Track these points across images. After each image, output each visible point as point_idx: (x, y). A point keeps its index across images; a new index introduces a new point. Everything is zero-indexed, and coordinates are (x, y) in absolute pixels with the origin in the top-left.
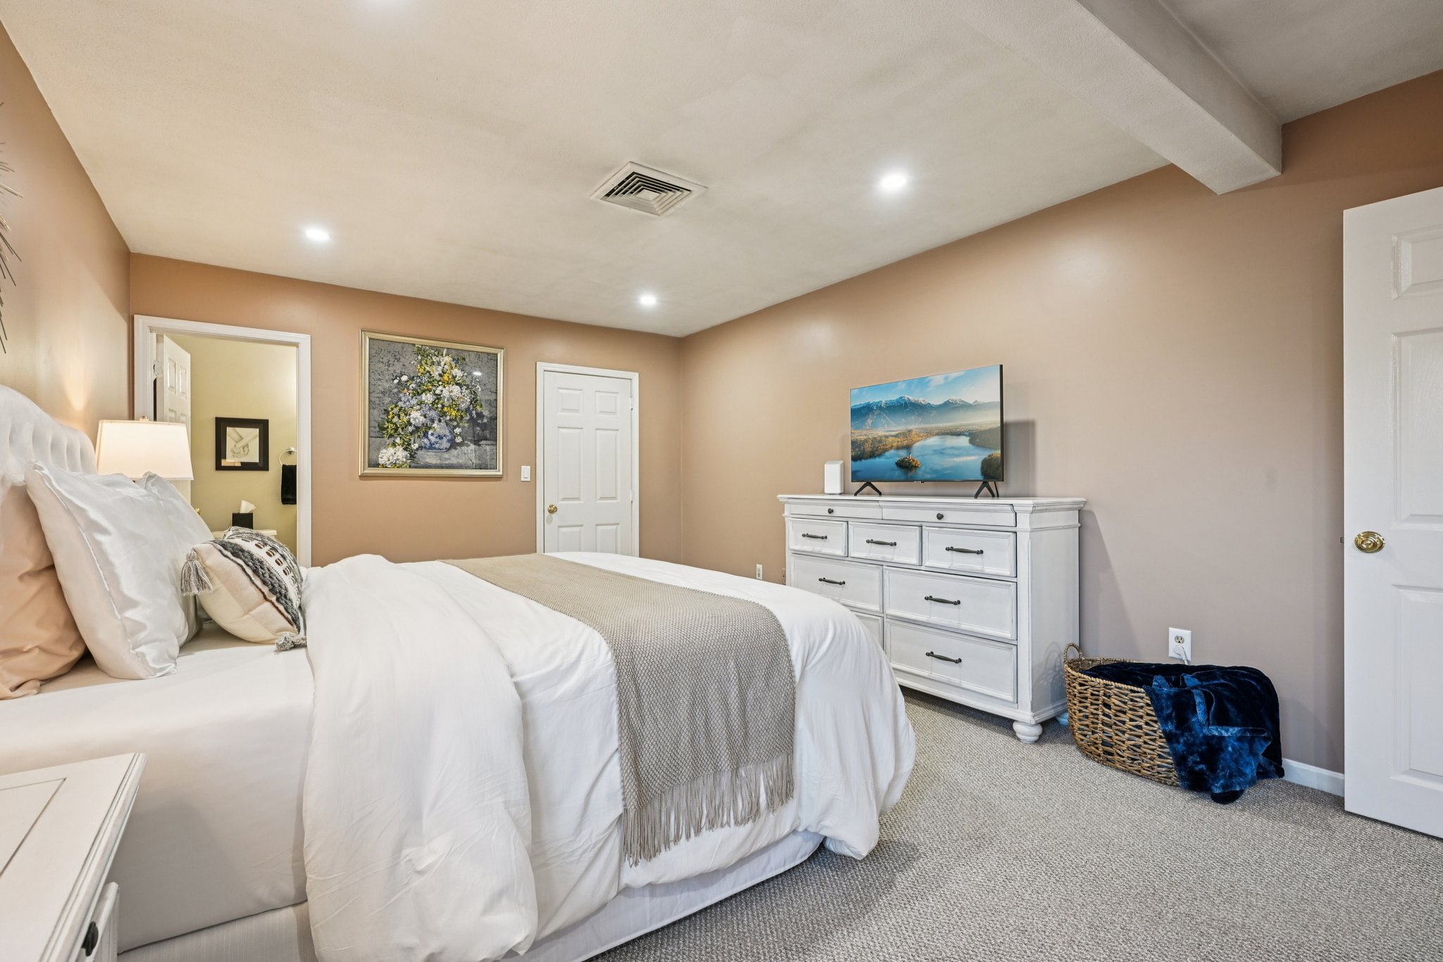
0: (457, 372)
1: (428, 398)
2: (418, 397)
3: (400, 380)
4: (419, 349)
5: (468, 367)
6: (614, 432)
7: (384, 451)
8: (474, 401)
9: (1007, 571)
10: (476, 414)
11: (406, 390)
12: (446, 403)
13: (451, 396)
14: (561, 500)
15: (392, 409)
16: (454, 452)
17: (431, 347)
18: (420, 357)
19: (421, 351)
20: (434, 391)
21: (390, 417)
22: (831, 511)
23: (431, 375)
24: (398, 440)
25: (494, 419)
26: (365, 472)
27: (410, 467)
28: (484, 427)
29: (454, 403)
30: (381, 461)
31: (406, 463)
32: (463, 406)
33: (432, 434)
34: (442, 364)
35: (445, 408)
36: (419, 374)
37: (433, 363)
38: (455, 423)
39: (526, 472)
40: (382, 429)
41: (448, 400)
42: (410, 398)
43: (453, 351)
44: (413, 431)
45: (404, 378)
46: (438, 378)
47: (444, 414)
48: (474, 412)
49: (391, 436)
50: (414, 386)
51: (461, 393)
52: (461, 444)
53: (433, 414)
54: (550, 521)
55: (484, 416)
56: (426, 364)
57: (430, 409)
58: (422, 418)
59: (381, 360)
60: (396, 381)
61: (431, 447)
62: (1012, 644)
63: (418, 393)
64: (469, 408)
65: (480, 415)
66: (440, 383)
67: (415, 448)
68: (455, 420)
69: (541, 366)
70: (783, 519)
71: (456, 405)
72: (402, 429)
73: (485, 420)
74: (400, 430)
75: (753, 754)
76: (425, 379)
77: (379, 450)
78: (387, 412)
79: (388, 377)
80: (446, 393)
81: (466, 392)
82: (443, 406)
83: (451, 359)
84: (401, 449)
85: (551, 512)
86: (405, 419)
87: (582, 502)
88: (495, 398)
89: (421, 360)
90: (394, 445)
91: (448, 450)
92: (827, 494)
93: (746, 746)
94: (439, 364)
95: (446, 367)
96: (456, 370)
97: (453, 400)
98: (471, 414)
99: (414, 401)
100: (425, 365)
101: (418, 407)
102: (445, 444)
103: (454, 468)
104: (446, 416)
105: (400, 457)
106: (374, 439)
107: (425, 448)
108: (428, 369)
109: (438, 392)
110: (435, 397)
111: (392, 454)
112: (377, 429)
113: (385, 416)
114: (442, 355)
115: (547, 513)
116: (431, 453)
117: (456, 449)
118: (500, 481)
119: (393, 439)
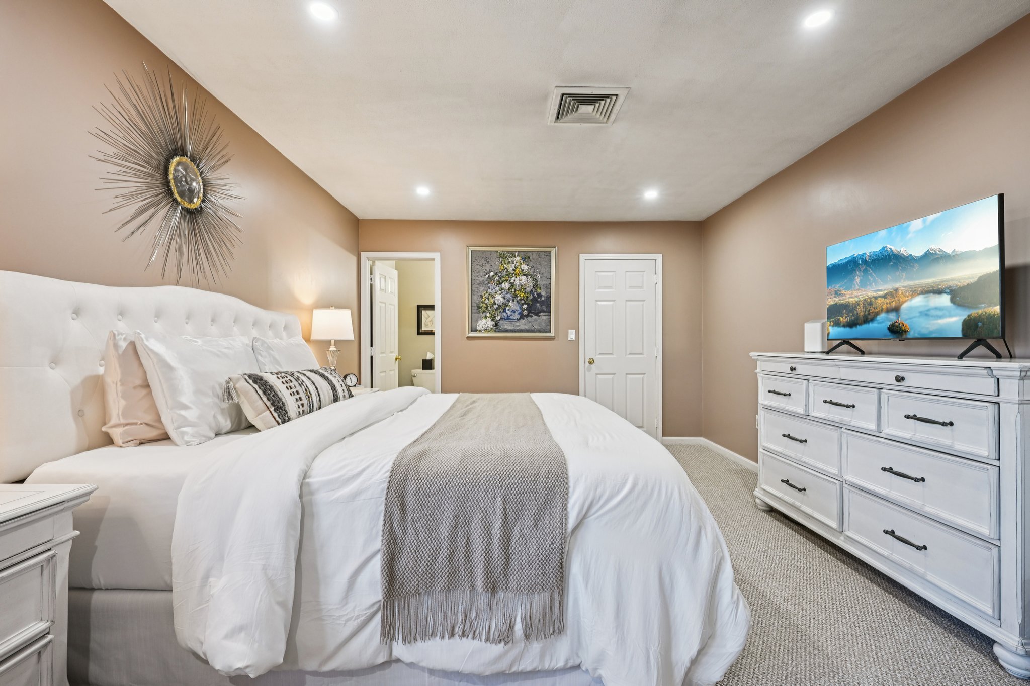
0: (525, 267)
1: (506, 286)
2: (500, 286)
3: (489, 276)
4: (501, 254)
5: (531, 263)
6: (641, 303)
7: (480, 321)
8: (536, 286)
9: (984, 450)
10: (537, 294)
11: (493, 282)
12: (518, 289)
13: (520, 283)
14: (598, 355)
15: (485, 294)
16: (523, 321)
17: (508, 252)
18: (501, 260)
19: (502, 256)
20: (510, 281)
21: (483, 300)
22: (793, 369)
23: (507, 270)
24: (488, 315)
25: (549, 298)
26: (469, 335)
27: (495, 331)
28: (542, 303)
29: (522, 288)
30: (478, 328)
31: (493, 329)
32: (528, 290)
33: (509, 310)
34: (515, 262)
35: (517, 292)
36: (501, 271)
37: (509, 262)
38: (523, 302)
39: (572, 335)
40: (479, 307)
41: (518, 286)
42: (495, 286)
43: (522, 253)
44: (497, 308)
45: (492, 274)
46: (512, 272)
47: (516, 296)
48: (535, 293)
49: (484, 312)
50: (497, 278)
51: (527, 281)
52: (527, 316)
53: (509, 296)
54: (590, 370)
55: (542, 295)
56: (505, 263)
57: (507, 293)
58: (503, 299)
59: (478, 264)
60: (487, 276)
61: (508, 318)
62: (994, 544)
63: (500, 283)
64: (532, 291)
65: (539, 295)
66: (514, 275)
67: (498, 319)
68: (523, 299)
69: (583, 257)
70: (756, 374)
71: (523, 289)
72: (491, 307)
73: (543, 299)
74: (489, 307)
75: (513, 584)
76: (504, 273)
77: (477, 321)
78: (481, 296)
79: (482, 274)
80: (517, 282)
81: (530, 280)
82: (515, 290)
83: (520, 258)
84: (490, 320)
85: (590, 363)
86: (492, 300)
87: (614, 356)
88: (549, 282)
89: (502, 261)
90: (486, 317)
91: (519, 320)
92: (808, 352)
93: (506, 575)
94: (513, 262)
95: (517, 264)
96: (524, 265)
97: (522, 286)
98: (533, 295)
99: (498, 289)
100: (504, 265)
101: (500, 292)
102: (517, 316)
103: (522, 332)
104: (517, 297)
105: (489, 325)
106: (474, 314)
107: (504, 319)
108: (506, 266)
109: (512, 281)
110: (510, 285)
111: (485, 323)
112: (476, 308)
113: (480, 299)
114: (515, 256)
115: (587, 364)
116: (508, 322)
117: (524, 319)
118: (553, 340)
119: (485, 314)
